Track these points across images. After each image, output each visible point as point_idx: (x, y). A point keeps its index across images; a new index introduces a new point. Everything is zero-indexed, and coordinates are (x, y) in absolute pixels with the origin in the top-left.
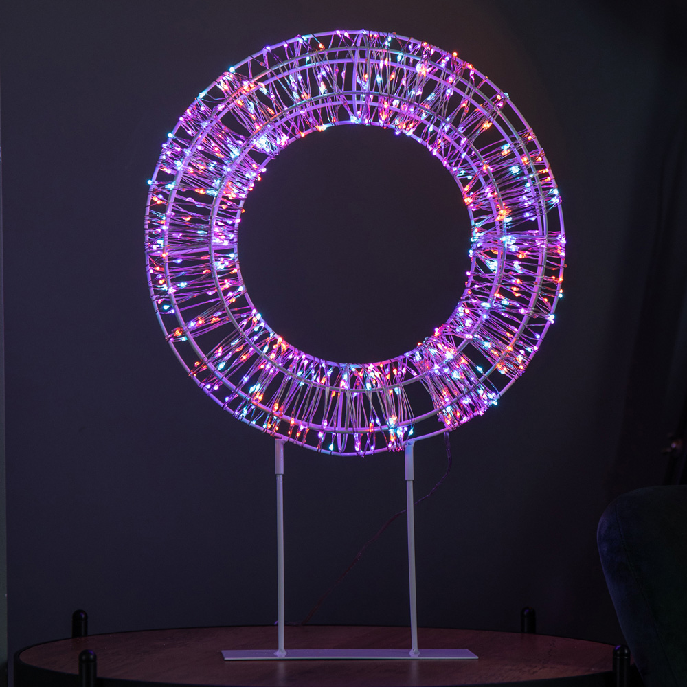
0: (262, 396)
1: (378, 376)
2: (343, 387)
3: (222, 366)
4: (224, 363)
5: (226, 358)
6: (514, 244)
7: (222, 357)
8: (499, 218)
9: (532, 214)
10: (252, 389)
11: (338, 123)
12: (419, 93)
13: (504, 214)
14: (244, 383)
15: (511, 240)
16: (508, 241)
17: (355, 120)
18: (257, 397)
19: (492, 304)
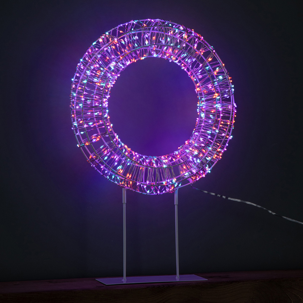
0: (122, 171)
2: (155, 166)
3: (106, 158)
4: (107, 157)
5: (108, 155)
7: (106, 154)
8: (214, 97)
9: (227, 95)
10: (118, 168)
11: (149, 57)
12: (184, 45)
13: (217, 95)
14: (115, 165)
15: (220, 106)
16: (218, 106)
17: (155, 55)
18: (120, 171)
19: (212, 132)
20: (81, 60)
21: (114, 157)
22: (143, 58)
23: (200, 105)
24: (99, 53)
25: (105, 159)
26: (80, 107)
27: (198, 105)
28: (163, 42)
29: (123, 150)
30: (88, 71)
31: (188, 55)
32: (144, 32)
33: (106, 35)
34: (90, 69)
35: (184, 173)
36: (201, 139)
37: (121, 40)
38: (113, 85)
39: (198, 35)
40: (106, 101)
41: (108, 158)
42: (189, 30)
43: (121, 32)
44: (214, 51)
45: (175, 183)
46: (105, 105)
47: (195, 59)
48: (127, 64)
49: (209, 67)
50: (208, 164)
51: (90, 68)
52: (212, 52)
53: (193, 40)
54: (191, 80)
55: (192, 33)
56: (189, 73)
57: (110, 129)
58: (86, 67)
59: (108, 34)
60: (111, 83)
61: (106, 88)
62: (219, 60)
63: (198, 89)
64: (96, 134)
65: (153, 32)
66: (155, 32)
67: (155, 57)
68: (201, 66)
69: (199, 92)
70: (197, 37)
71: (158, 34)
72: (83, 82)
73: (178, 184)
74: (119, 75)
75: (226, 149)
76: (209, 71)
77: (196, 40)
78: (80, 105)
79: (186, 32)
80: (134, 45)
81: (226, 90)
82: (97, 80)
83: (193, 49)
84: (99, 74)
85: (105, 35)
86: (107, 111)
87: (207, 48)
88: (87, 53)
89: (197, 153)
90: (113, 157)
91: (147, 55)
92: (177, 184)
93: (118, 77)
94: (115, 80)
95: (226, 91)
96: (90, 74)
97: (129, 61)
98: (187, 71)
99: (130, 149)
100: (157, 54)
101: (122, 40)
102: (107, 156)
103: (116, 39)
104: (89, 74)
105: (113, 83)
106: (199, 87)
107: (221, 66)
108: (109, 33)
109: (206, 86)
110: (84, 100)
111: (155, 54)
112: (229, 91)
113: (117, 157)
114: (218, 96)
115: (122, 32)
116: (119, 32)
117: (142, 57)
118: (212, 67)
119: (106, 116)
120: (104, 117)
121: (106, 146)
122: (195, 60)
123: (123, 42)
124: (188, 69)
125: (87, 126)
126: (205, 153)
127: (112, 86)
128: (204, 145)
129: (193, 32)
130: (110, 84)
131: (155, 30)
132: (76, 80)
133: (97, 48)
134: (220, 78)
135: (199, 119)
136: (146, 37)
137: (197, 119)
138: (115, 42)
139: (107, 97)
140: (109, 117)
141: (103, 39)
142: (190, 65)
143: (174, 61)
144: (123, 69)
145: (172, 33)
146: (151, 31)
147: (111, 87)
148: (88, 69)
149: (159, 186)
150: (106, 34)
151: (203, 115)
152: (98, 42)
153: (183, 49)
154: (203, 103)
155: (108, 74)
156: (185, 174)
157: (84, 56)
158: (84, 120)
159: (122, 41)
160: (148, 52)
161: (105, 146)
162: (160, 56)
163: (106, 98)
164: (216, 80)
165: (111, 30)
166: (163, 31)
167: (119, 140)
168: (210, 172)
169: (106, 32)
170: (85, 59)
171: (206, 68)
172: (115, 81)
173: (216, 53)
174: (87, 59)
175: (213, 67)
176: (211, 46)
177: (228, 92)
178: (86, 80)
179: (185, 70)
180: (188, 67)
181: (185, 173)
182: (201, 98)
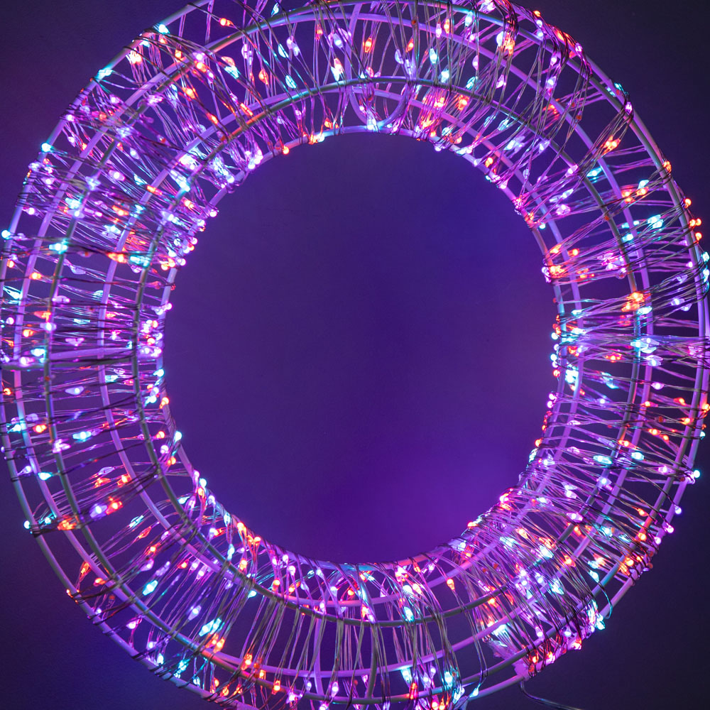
0: (223, 641)
1: (420, 592)
2: (366, 618)
3: (150, 588)
4: (156, 583)
5: (159, 573)
6: (654, 353)
7: (152, 570)
8: (628, 307)
9: (683, 301)
10: (205, 629)
11: (344, 130)
12: (501, 83)
13: (638, 300)
14: (190, 618)
15: (651, 346)
16: (644, 346)
17: (372, 125)
18: (214, 642)
19: (613, 459)
20: (46, 147)
21: (189, 566)
22: (320, 137)
23: (564, 340)
24: (124, 117)
25: (145, 593)
26: (36, 359)
27: (554, 336)
28: (411, 67)
29: (227, 548)
30: (74, 201)
31: (517, 125)
32: (326, 21)
33: (157, 38)
34: (81, 191)
35: (490, 624)
36: (569, 491)
37: (224, 59)
38: (185, 257)
39: (560, 37)
40: (152, 333)
41: (159, 590)
42: (522, 15)
43: (223, 22)
44: (629, 107)
45: (454, 688)
46: (147, 350)
47: (547, 143)
48: (251, 167)
49: (601, 169)
50: (596, 600)
51: (82, 188)
52: (620, 111)
53: (538, 60)
54: (528, 231)
55: (534, 29)
56: (519, 200)
57: (168, 457)
58: (66, 182)
59: (166, 31)
60: (177, 249)
61: (156, 272)
62: (648, 144)
63: (556, 269)
64: (110, 469)
65: (366, 18)
66: (375, 19)
67: (372, 133)
68: (570, 171)
69: (558, 284)
70: (556, 46)
71: (385, 28)
72: (51, 247)
73: (469, 691)
74: (213, 214)
75: (670, 530)
76: (603, 185)
77: (554, 60)
78: (38, 352)
79: (511, 25)
80: (281, 83)
81: (678, 278)
82: (119, 232)
83: (541, 97)
84: (121, 213)
85: (150, 34)
86: (160, 373)
87: (595, 90)
88: (70, 118)
89: (550, 555)
90: (184, 565)
91: (338, 122)
92: (463, 691)
93: (209, 221)
94: (197, 235)
95: (677, 281)
96: (83, 211)
97: (260, 152)
98: (509, 193)
99: (258, 539)
100: (380, 116)
101: (229, 60)
102: (157, 578)
103: (200, 57)
104: (77, 214)
105: (187, 250)
106: (559, 259)
107: (658, 175)
108: (173, 28)
109: (592, 258)
110: (54, 332)
111: (374, 121)
112: (690, 281)
113: (201, 566)
114: (643, 305)
115: (229, 23)
116: (215, 24)
117: (317, 131)
118: (612, 170)
119: (152, 399)
120: (142, 406)
121: (154, 519)
122: (548, 149)
123: (233, 70)
124: (515, 185)
125: (67, 447)
126: (580, 538)
127: (183, 262)
128: (581, 519)
129: (539, 23)
130: (172, 254)
131: (373, 12)
132: (21, 237)
133: (117, 93)
134: (654, 227)
135: (558, 400)
136: (335, 48)
137: (552, 397)
138: (196, 68)
139: (160, 312)
140: (165, 401)
141: (145, 52)
142: (525, 168)
143: (455, 148)
144: (233, 185)
145: (447, 27)
146: (354, 17)
147: (178, 267)
148: (74, 191)
149: (384, 701)
150: (156, 32)
151: (572, 376)
152: (124, 67)
153: (497, 97)
154: (577, 331)
155: (163, 213)
156: (496, 633)
157: (60, 128)
158: (51, 419)
159: (226, 64)
160: (342, 109)
161: (150, 520)
162: (395, 129)
163: (155, 317)
164: (631, 224)
165: (182, 14)
166: (406, 16)
167: (212, 499)
168: (601, 627)
169: (159, 21)
170: (61, 143)
171: (589, 175)
172: (195, 241)
173: (637, 118)
174: (72, 140)
175: (616, 172)
176: (614, 81)
177: (684, 288)
178: (64, 241)
179: (503, 186)
180: (517, 173)
181: (495, 627)
182: (569, 308)
